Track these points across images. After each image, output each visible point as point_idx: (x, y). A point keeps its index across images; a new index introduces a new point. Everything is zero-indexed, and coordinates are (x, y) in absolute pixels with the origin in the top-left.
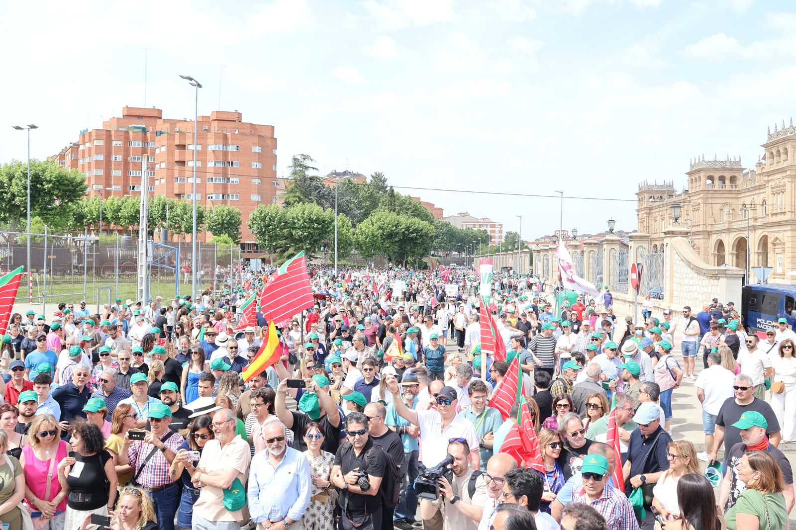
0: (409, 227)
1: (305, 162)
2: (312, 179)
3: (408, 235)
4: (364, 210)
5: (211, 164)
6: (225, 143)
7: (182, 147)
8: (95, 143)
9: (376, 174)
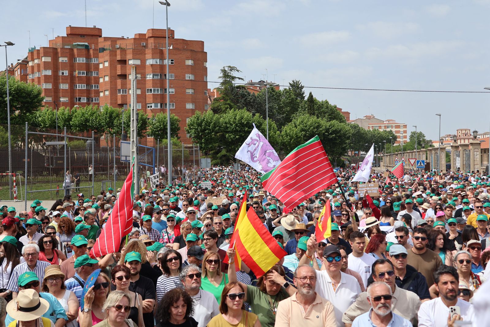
0: (329, 129)
1: (232, 73)
2: (239, 87)
3: (328, 135)
4: (285, 115)
5: (150, 77)
6: (162, 58)
7: (123, 62)
8: (44, 59)
9: (293, 82)
